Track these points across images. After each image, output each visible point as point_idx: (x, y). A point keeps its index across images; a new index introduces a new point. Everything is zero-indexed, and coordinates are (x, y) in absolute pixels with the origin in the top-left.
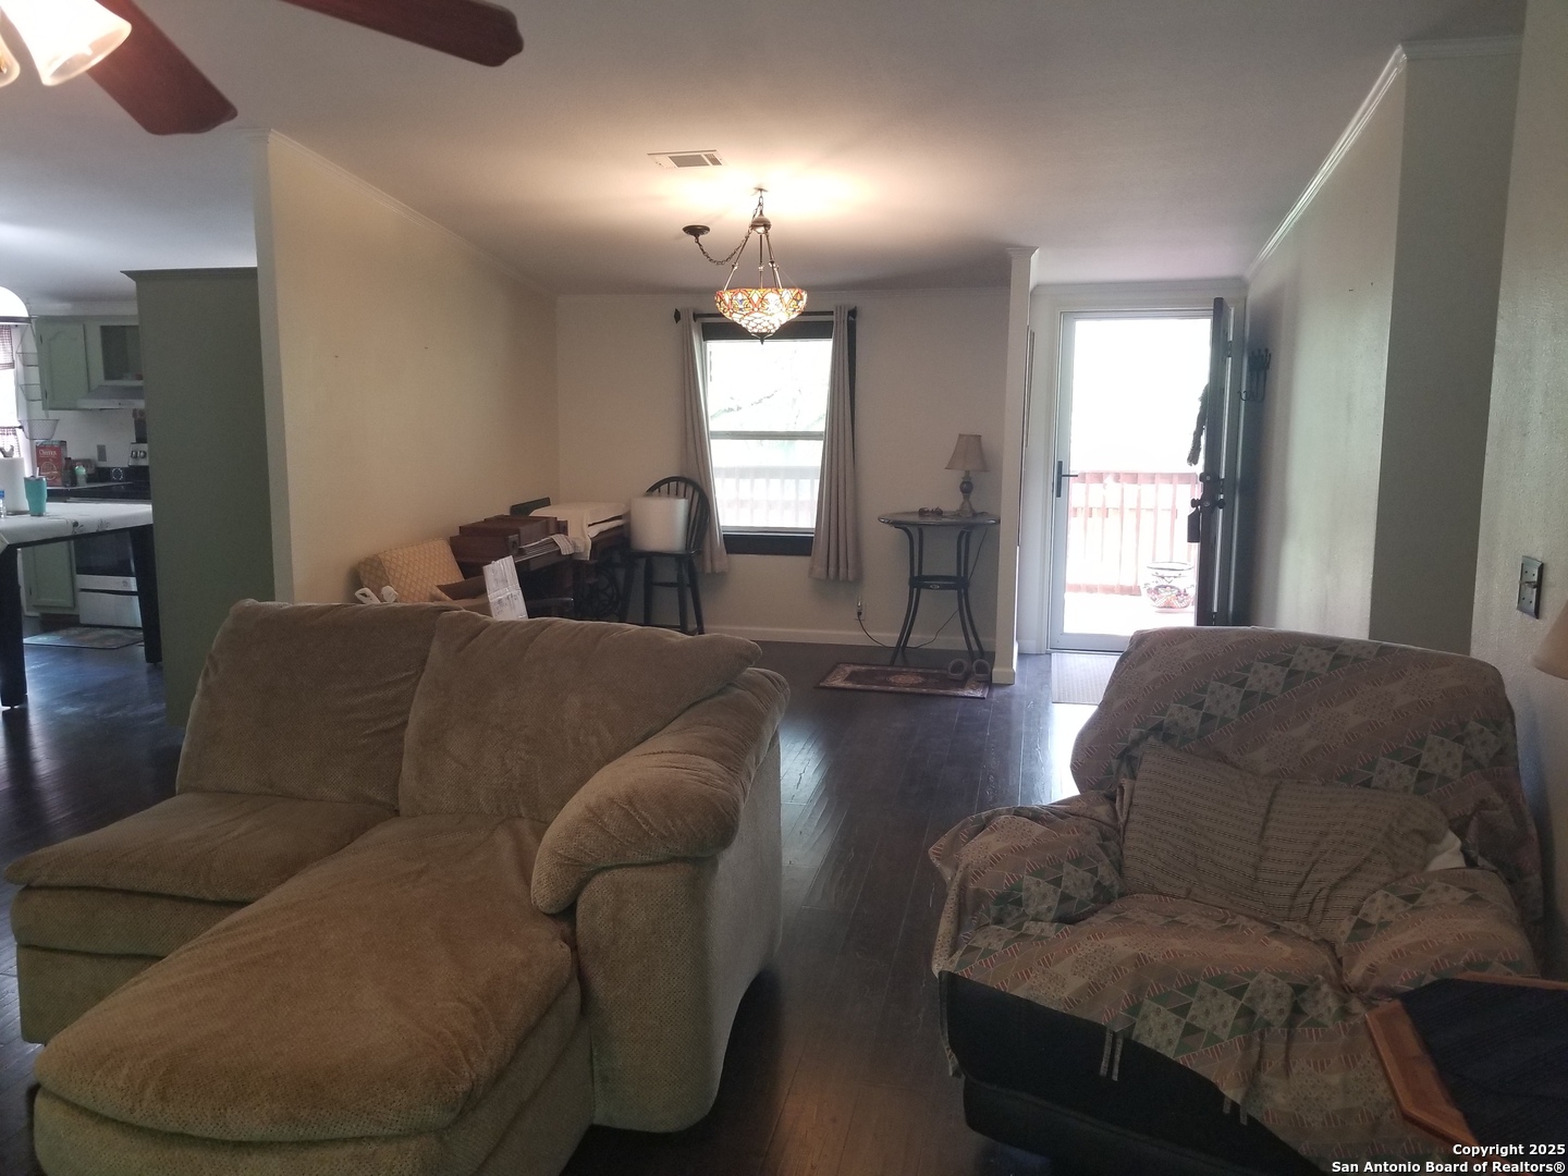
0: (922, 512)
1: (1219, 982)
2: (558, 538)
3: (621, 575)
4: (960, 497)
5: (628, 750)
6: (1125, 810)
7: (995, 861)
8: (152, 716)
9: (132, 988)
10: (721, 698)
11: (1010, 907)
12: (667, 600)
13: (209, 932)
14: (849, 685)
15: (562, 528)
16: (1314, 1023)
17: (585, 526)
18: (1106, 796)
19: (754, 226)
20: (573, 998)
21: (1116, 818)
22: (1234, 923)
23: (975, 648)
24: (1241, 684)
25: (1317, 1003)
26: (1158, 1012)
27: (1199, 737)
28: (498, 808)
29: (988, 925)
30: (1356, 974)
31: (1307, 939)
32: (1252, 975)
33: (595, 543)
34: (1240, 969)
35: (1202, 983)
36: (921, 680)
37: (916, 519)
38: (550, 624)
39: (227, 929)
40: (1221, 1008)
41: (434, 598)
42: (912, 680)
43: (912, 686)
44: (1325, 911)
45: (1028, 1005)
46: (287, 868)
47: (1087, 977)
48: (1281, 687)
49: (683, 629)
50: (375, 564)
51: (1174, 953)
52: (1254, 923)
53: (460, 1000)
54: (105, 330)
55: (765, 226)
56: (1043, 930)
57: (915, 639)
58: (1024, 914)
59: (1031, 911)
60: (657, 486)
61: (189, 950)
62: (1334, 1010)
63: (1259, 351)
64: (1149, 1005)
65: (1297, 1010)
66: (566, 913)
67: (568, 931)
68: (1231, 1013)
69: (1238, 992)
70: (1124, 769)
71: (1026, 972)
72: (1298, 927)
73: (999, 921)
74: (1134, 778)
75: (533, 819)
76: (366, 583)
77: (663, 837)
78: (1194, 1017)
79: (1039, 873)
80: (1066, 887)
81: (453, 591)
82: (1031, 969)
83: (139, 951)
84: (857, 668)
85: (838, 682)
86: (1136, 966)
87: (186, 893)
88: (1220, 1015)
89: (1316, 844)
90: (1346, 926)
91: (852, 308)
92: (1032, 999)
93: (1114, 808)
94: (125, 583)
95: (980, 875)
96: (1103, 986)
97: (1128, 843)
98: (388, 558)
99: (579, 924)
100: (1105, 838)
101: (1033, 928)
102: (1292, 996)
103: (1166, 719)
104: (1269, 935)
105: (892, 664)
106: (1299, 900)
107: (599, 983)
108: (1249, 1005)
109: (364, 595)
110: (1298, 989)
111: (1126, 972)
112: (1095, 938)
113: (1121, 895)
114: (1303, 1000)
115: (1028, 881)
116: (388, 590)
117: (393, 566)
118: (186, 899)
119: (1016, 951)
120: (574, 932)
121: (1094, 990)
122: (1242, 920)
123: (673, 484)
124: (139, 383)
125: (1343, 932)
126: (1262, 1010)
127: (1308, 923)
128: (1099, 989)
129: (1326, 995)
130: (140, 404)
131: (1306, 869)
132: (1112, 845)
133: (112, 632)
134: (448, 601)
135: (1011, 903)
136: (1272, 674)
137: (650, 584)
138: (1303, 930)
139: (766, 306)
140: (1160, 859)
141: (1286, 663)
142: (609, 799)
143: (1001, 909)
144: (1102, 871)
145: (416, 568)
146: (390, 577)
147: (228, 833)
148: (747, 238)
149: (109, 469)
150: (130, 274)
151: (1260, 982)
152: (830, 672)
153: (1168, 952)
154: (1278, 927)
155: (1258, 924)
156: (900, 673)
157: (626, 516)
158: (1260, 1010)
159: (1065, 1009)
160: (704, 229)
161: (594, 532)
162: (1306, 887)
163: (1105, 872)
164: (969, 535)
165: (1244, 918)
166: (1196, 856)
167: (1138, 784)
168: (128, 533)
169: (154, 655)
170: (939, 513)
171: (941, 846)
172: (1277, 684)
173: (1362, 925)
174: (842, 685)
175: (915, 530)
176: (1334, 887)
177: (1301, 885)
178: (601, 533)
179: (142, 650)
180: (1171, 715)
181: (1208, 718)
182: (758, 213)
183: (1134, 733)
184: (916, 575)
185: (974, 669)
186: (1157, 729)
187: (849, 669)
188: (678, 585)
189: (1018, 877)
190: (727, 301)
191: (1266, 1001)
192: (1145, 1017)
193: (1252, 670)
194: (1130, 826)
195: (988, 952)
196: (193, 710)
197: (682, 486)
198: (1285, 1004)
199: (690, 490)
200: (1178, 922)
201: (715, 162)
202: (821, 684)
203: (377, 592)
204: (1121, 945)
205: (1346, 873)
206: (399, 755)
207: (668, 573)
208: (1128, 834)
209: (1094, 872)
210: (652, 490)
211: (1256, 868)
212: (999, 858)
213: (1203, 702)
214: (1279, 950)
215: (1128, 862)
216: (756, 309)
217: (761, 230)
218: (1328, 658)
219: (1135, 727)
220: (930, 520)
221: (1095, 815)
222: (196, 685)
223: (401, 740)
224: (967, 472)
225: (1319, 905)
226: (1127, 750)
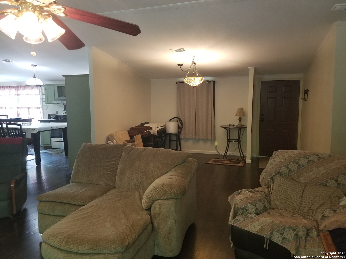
0: (230, 125)
1: (290, 228)
2: (150, 130)
3: (164, 138)
4: (238, 122)
5: (163, 175)
6: (271, 190)
7: (241, 200)
8: (66, 167)
9: (61, 222)
10: (183, 164)
11: (245, 211)
12: (174, 144)
13: (76, 211)
14: (213, 163)
15: (151, 128)
16: (312, 237)
17: (156, 128)
18: (267, 187)
19: (192, 64)
20: (150, 227)
21: (269, 192)
22: (295, 216)
23: (242, 155)
24: (297, 163)
25: (312, 233)
26: (277, 234)
27: (288, 174)
28: (136, 187)
29: (240, 214)
30: (322, 227)
31: (311, 219)
32: (297, 227)
33: (158, 131)
34: (295, 225)
35: (287, 228)
36: (229, 162)
37: (229, 126)
38: (147, 148)
39: (80, 210)
40: (291, 234)
41: (124, 143)
42: (228, 162)
43: (227, 163)
44: (315, 213)
45: (248, 232)
46: (92, 198)
47: (261, 226)
48: (306, 164)
49: (177, 150)
50: (112, 136)
51: (280, 221)
52: (299, 216)
53: (126, 226)
54: (58, 87)
55: (195, 64)
56: (252, 216)
57: (228, 153)
58: (248, 212)
59: (249, 212)
60: (172, 119)
61: (72, 214)
62: (316, 235)
63: (306, 89)
64: (275, 233)
65: (308, 234)
66: (149, 209)
67: (149, 213)
68: (293, 235)
69: (294, 230)
70: (272, 181)
71: (248, 225)
72: (310, 217)
73: (242, 214)
74: (274, 183)
75: (143, 190)
76: (110, 140)
77: (169, 193)
78: (285, 236)
79: (251, 204)
80: (257, 207)
81: (128, 142)
82: (249, 224)
83: (62, 215)
84: (215, 159)
85: (211, 162)
86: (272, 224)
87: (72, 203)
88: (290, 235)
89: (314, 198)
90: (320, 217)
91: (214, 81)
92: (249, 231)
93: (269, 190)
94: (61, 140)
95: (238, 204)
96: (265, 228)
97: (272, 198)
98: (115, 134)
99: (152, 212)
100: (266, 196)
101: (250, 215)
102: (307, 231)
103: (281, 171)
104: (302, 218)
105: (223, 159)
106: (310, 211)
107: (156, 224)
108: (297, 233)
109: (110, 142)
110: (308, 230)
111: (270, 225)
112: (263, 218)
113: (270, 209)
114: (309, 232)
115: (249, 205)
116: (115, 141)
117: (116, 136)
118: (72, 204)
119: (246, 220)
120: (151, 213)
121: (262, 229)
122: (296, 215)
123: (175, 119)
124: (65, 98)
125: (319, 218)
126: (300, 234)
127: (312, 216)
128: (264, 229)
129: (314, 231)
130: (65, 102)
131: (312, 204)
132: (268, 198)
133: (58, 150)
134: (127, 144)
135: (245, 210)
136: (304, 161)
137: (170, 140)
138: (311, 217)
139: (195, 81)
140: (279, 201)
141: (308, 158)
142: (158, 185)
143: (243, 211)
144: (265, 203)
145: (121, 137)
146: (115, 139)
147: (80, 191)
148: (191, 66)
149: (58, 116)
150: (64, 76)
151: (299, 228)
152: (209, 160)
153: (279, 221)
154: (305, 217)
155: (300, 216)
156: (225, 160)
157: (165, 126)
158: (299, 234)
159: (256, 233)
160: (182, 65)
161: (158, 129)
162: (311, 208)
163: (266, 203)
164: (240, 130)
165: (297, 215)
166: (287, 201)
167: (274, 185)
168: (62, 129)
169: (66, 154)
170: (234, 125)
171: (230, 197)
172: (306, 163)
173: (324, 217)
174: (212, 163)
175: (228, 129)
176: (318, 208)
177: (310, 208)
178: (159, 129)
179: (64, 154)
180: (282, 170)
181: (290, 170)
182: (193, 61)
183: (274, 173)
184: (229, 139)
185: (242, 160)
186: (279, 173)
187: (213, 159)
188: (176, 141)
189: (247, 204)
190: (186, 80)
191: (300, 232)
192: (274, 235)
193: (300, 160)
194: (272, 194)
195: (240, 220)
196: (74, 166)
197: (177, 119)
198: (305, 233)
199: (179, 120)
200: (282, 215)
201: (184, 51)
202: (207, 163)
203: (112, 142)
204: (269, 220)
205: (320, 205)
206: (116, 175)
207: (174, 138)
208: (272, 196)
209: (264, 203)
210: (171, 120)
211: (300, 204)
212: (242, 200)
213: (289, 167)
214: (305, 221)
215: (271, 202)
216: (192, 81)
217: (194, 65)
218: (317, 157)
219: (274, 172)
220: (232, 127)
221: (264, 191)
222: (75, 161)
223: (116, 172)
224: (240, 116)
225: (314, 212)
226: (272, 177)
